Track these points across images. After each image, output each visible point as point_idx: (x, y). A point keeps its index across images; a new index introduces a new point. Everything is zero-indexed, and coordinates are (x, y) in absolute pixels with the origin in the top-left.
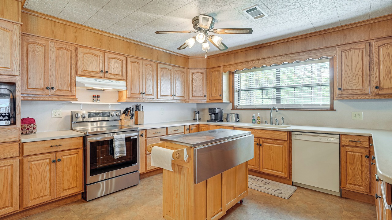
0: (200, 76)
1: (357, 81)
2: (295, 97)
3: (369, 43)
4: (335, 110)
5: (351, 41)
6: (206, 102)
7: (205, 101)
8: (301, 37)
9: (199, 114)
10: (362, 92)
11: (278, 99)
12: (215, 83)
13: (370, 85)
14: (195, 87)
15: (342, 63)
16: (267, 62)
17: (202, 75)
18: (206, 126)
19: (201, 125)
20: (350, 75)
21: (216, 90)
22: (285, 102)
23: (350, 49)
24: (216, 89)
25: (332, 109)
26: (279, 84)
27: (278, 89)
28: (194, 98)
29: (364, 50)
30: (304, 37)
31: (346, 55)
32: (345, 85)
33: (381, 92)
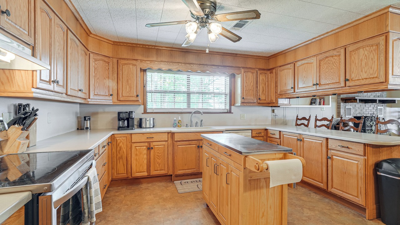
0: (105, 66)
2: (202, 102)
4: (233, 113)
6: (112, 103)
7: (110, 102)
8: (220, 54)
9: (90, 120)
11: (189, 103)
12: (128, 80)
13: (256, 97)
14: (98, 80)
16: (193, 68)
17: (107, 65)
18: (126, 135)
19: (116, 136)
21: (131, 89)
22: (194, 106)
24: (130, 87)
25: (230, 112)
26: (189, 90)
27: (189, 94)
28: (96, 97)
30: (223, 54)
31: (246, 75)
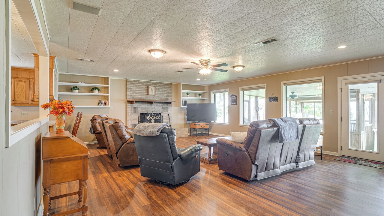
1: (23, 97)
3: (29, 80)
5: (20, 77)
10: (25, 103)
13: (29, 100)
15: (15, 87)
20: (19, 94)
23: (20, 81)
29: (27, 82)
31: (17, 83)
32: (16, 98)
33: (34, 103)
